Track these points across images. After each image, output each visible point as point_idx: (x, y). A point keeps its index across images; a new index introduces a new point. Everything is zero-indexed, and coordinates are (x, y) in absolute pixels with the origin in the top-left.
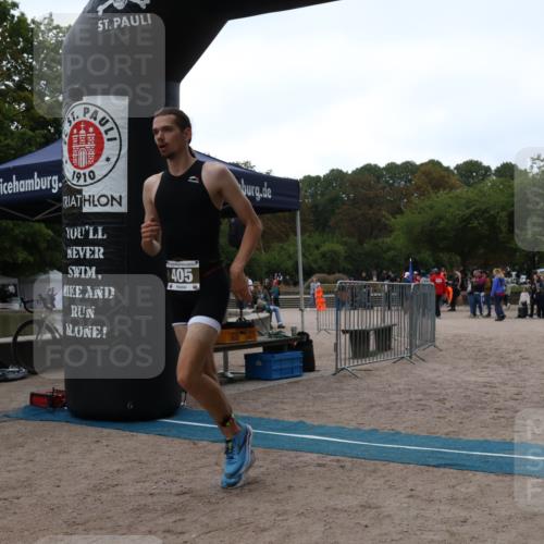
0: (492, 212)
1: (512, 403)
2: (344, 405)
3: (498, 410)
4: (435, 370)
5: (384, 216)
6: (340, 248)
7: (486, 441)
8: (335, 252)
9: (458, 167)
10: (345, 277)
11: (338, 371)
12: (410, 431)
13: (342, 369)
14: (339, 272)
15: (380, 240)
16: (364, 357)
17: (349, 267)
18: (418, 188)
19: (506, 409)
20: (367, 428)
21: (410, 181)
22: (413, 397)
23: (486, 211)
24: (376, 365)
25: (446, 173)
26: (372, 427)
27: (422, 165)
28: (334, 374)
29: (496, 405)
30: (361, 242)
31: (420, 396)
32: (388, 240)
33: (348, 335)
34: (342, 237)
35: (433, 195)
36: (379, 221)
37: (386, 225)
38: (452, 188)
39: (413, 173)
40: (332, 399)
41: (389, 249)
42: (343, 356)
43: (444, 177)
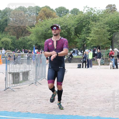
0: (69, 27)
1: (74, 100)
2: (8, 103)
3: (68, 103)
4: (45, 88)
5: (27, 27)
6: (9, 40)
7: (63, 115)
8: (7, 41)
9: (56, 9)
10: (11, 51)
11: (6, 89)
12: (34, 112)
13: (8, 88)
14: (9, 49)
15: (25, 37)
16: (17, 83)
17: (13, 47)
18: (41, 17)
19: (71, 103)
20: (17, 111)
21: (38, 14)
22: (36, 99)
23: (66, 26)
24: (22, 86)
25: (51, 11)
26: (19, 111)
27: (43, 7)
28: (5, 90)
29: (68, 101)
30: (18, 38)
31: (38, 98)
32: (28, 37)
33: (11, 75)
34: (10, 35)
35: (46, 20)
36: (25, 29)
37: (28, 31)
38: (54, 17)
39: (39, 11)
40: (4, 100)
41: (29, 41)
42: (8, 83)
43: (51, 12)
